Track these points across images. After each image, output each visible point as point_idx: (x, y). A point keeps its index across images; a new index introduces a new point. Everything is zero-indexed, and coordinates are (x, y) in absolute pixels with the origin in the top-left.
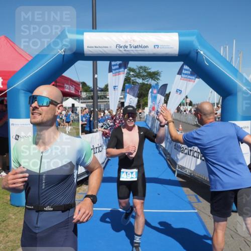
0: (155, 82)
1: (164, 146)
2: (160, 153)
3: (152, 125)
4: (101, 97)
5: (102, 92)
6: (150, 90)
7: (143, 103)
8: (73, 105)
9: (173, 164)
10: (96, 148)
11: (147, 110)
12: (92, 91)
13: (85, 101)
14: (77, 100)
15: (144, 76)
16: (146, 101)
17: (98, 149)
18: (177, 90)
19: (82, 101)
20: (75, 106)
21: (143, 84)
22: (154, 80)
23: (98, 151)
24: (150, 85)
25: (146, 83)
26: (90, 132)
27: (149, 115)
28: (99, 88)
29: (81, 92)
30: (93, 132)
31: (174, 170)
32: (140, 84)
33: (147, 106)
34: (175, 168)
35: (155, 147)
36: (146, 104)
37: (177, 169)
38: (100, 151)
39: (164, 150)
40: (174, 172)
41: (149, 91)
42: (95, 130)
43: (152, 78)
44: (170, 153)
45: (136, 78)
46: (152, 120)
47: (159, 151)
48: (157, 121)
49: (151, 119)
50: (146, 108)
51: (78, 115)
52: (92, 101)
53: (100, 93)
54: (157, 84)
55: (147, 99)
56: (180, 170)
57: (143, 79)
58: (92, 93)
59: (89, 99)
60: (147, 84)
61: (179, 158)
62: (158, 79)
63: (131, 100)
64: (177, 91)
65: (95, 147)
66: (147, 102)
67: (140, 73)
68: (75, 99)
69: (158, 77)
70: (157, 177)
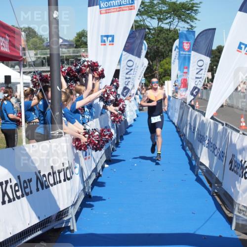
0: (187, 26)
1: (207, 165)
2: (199, 180)
3: (181, 119)
4: (67, 60)
5: (71, 50)
6: (177, 43)
7: (161, 70)
8: (8, 79)
9: (227, 202)
10: (59, 172)
11: (169, 86)
12: (49, 47)
13: (32, 69)
14: (17, 67)
15: (161, 12)
16: (167, 66)
17: (62, 174)
18: (241, 43)
19: (27, 69)
20: (13, 80)
21: (161, 30)
22: (185, 21)
23: (62, 178)
24: (176, 31)
25: (167, 27)
26: (47, 137)
27: (174, 97)
28: (65, 41)
29: (24, 49)
30: (53, 137)
31: (230, 215)
32: (154, 29)
33: (169, 79)
34: (232, 212)
35: (188, 167)
36: (167, 74)
37: (236, 213)
38: (67, 179)
39: (208, 173)
40: (230, 220)
41: (172, 45)
42: (56, 133)
43: (179, 17)
44: (220, 179)
45: (145, 17)
46: (181, 108)
47: (197, 175)
48: (191, 109)
49: (178, 106)
50: (166, 82)
51: (19, 101)
52: (48, 69)
53: (65, 52)
54: (191, 31)
55: (169, 63)
56: (241, 215)
57: (160, 20)
58: (48, 51)
59: (43, 65)
60: (169, 30)
61: (239, 190)
62: (192, 19)
63: (130, 64)
64: (240, 48)
65: (56, 170)
66: (170, 70)
67: (152, 5)
68: (13, 67)
69: (193, 15)
70: (192, 232)
